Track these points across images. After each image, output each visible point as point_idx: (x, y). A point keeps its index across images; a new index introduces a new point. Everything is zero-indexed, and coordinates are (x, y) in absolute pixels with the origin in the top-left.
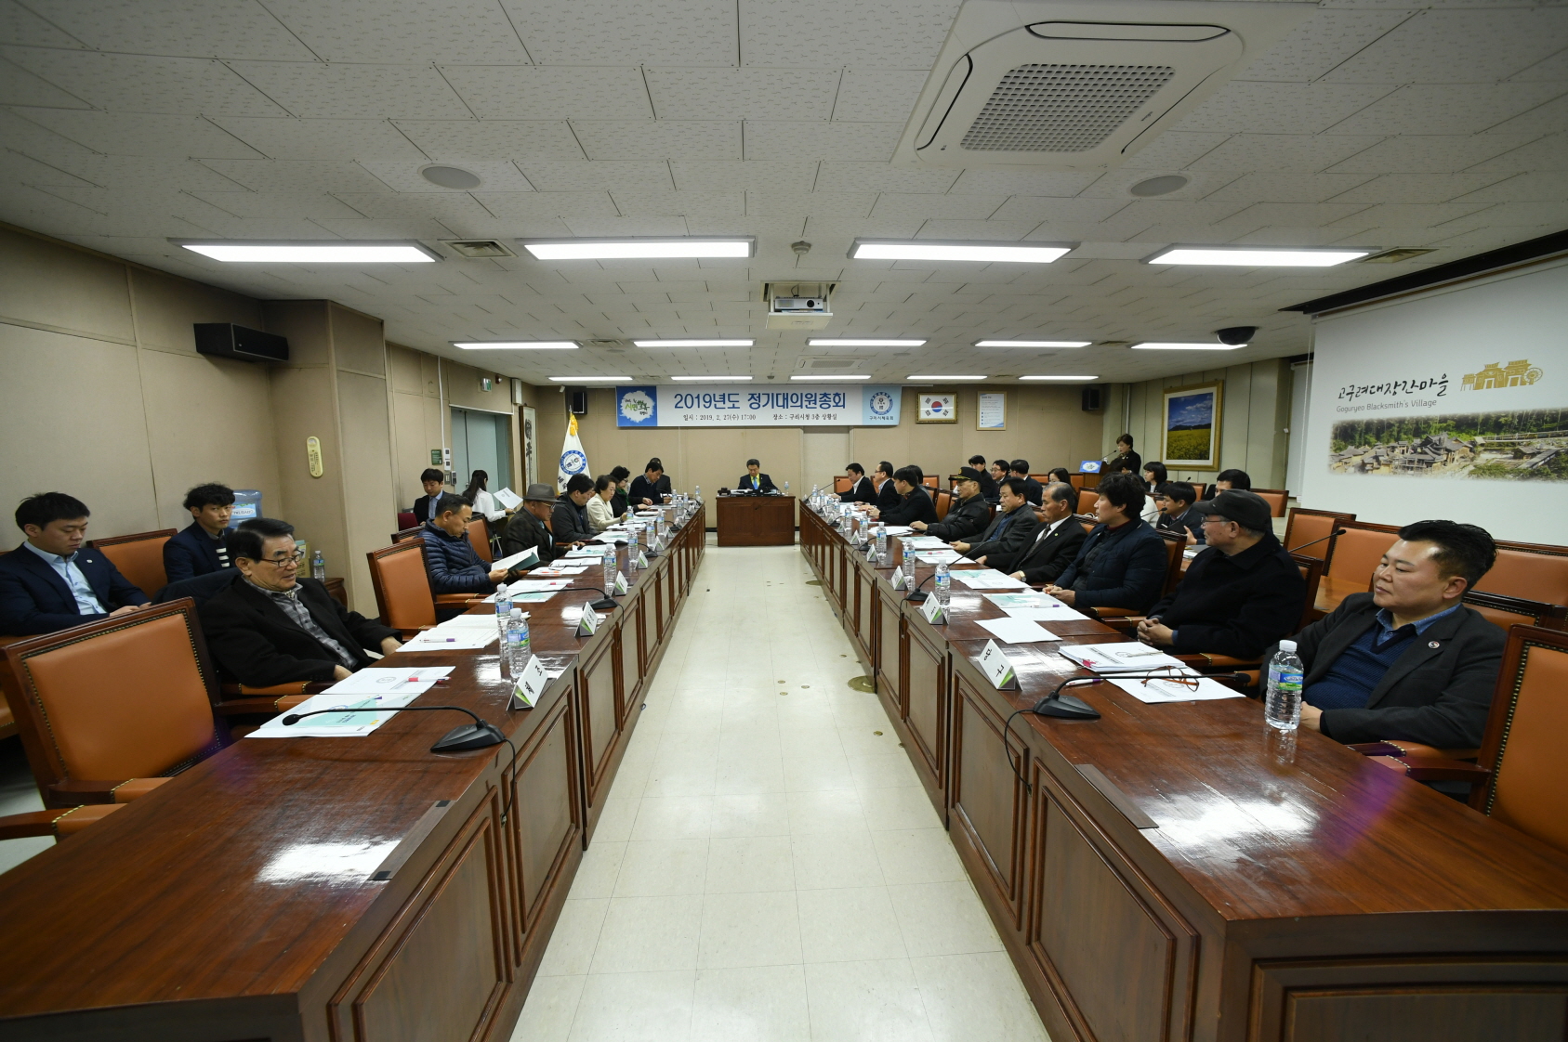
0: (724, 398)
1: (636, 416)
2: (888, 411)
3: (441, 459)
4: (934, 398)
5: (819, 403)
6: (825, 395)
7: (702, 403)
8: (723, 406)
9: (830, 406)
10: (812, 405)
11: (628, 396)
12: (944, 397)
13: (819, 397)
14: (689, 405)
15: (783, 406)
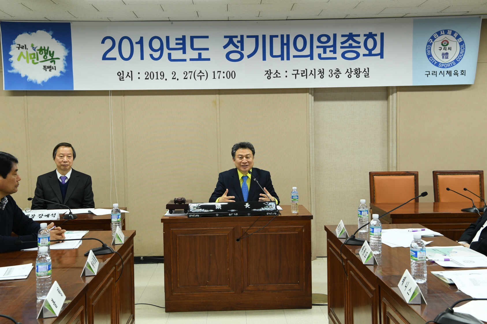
0: (184, 44)
2: (456, 62)
5: (340, 51)
6: (351, 37)
7: (147, 51)
8: (183, 57)
9: (358, 55)
10: (329, 54)
13: (340, 40)
14: (126, 55)
15: (282, 57)
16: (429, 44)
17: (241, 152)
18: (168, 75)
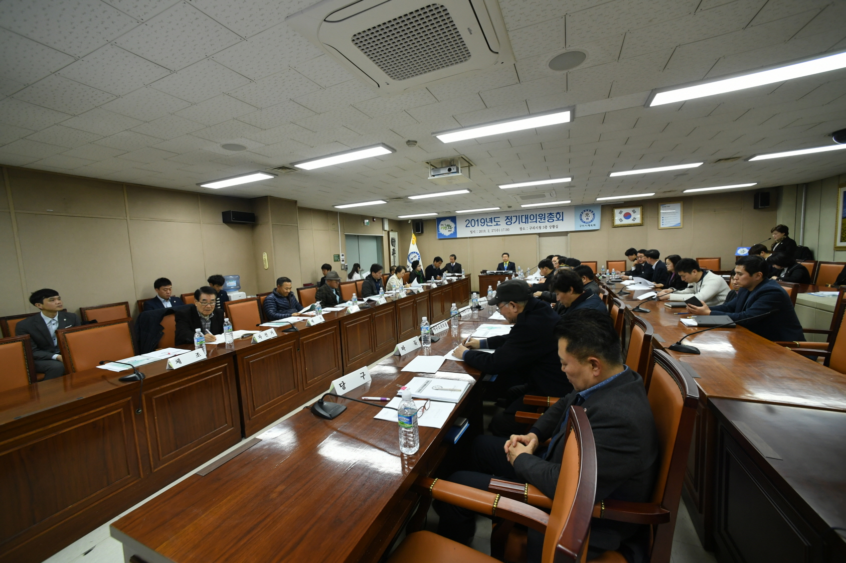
0: (492, 220)
1: (446, 232)
2: (592, 221)
3: (339, 259)
4: (625, 211)
5: (547, 219)
6: (551, 214)
7: (480, 223)
8: (491, 224)
9: (554, 220)
10: (543, 221)
11: (442, 223)
12: (632, 209)
13: (546, 215)
14: (473, 225)
15: (525, 222)
16: (581, 215)
17: (505, 255)
18: (487, 231)
